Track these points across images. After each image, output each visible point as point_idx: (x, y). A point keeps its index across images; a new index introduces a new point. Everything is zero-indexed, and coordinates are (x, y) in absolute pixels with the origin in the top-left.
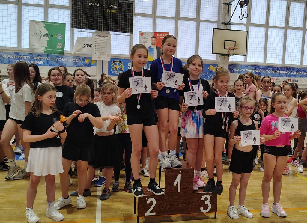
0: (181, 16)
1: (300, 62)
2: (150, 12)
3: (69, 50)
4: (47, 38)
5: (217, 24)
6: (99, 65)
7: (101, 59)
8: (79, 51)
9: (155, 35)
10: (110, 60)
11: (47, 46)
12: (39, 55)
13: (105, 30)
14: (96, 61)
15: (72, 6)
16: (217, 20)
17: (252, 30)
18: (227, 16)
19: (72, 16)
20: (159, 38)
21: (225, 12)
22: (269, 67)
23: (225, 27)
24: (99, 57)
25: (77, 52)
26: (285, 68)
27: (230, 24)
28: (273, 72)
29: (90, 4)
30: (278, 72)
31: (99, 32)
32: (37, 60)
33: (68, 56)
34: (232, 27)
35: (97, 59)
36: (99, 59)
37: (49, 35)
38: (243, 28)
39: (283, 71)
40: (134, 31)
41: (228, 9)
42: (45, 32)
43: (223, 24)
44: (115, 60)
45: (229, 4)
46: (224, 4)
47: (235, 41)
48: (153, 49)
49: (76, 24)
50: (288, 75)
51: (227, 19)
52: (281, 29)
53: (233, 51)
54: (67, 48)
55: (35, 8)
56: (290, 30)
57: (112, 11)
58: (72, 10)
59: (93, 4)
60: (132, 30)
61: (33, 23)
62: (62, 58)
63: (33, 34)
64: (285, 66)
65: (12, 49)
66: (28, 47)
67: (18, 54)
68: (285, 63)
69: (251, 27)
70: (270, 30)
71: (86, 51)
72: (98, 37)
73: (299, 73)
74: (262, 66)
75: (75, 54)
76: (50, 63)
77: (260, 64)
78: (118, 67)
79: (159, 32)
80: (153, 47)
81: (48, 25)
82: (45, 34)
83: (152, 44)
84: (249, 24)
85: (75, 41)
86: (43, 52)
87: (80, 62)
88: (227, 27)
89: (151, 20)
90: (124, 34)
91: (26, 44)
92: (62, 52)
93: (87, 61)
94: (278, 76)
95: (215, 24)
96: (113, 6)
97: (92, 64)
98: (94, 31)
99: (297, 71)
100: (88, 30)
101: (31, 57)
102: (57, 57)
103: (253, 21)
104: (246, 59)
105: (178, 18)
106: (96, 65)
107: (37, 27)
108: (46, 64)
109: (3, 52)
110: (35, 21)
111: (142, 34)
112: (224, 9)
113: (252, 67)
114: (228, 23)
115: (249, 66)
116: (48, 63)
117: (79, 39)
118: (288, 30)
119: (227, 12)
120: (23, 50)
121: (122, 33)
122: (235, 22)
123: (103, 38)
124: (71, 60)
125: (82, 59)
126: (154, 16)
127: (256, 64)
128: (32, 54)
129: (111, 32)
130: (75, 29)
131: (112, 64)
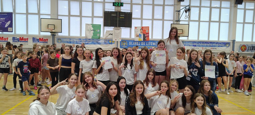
0: (154, 18)
1: (218, 39)
2: (140, 17)
3: (102, 36)
4: (93, 32)
5: (173, 21)
6: (116, 43)
7: (117, 41)
8: (107, 37)
9: (142, 28)
10: (121, 41)
11: (93, 35)
12: (89, 39)
13: (119, 27)
14: (114, 41)
15: (104, 17)
16: (173, 19)
17: (191, 23)
18: (178, 17)
19: (104, 21)
20: (144, 29)
21: (177, 15)
22: (200, 42)
23: (177, 23)
24: (116, 40)
25: (106, 37)
26: (209, 42)
27: (180, 21)
28: (203, 44)
29: (112, 15)
30: (205, 44)
31: (116, 28)
32: (88, 42)
33: (102, 40)
34: (181, 23)
35: (115, 41)
36: (116, 41)
37: (93, 30)
38: (187, 23)
39: (208, 44)
40: (132, 26)
41: (179, 14)
42: (92, 29)
43: (176, 21)
44: (123, 41)
45: (179, 11)
46: (176, 11)
47: (182, 30)
48: (141, 35)
49: (106, 24)
50: (211, 46)
51: (178, 19)
52: (207, 22)
53: (181, 35)
54: (101, 36)
55: (88, 18)
56: (212, 23)
57: (122, 18)
58: (104, 18)
59: (114, 15)
60: (131, 26)
61: (87, 25)
62: (99, 40)
63: (87, 30)
64: (210, 41)
65: (78, 37)
66: (85, 36)
67: (80, 39)
68: (210, 40)
69: (191, 22)
70: (201, 23)
71: (110, 37)
72: (115, 30)
73: (218, 45)
74: (197, 41)
75: (105, 38)
76: (94, 43)
77: (195, 41)
78: (125, 44)
79: (144, 26)
80: (141, 34)
81: (93, 26)
82: (92, 30)
83: (141, 33)
84: (190, 20)
85: (105, 33)
86: (91, 38)
87: (107, 42)
88: (178, 23)
89: (140, 21)
90: (128, 28)
91: (84, 35)
92: (99, 38)
93: (110, 42)
94: (205, 47)
95: (172, 21)
96: (122, 15)
97: (113, 43)
98: (113, 27)
99: (216, 44)
100: (111, 27)
101: (86, 40)
102: (97, 40)
103: (191, 19)
104: (188, 38)
105: (153, 19)
106: (114, 43)
107: (89, 27)
108: (92, 43)
109: (74, 39)
110: (88, 24)
111: (136, 28)
112: (176, 14)
113: (191, 42)
114: (179, 21)
115: (190, 42)
116: (93, 43)
117: (107, 31)
118: (211, 23)
119: (178, 15)
120: (82, 37)
121: (127, 28)
122: (182, 20)
123: (118, 30)
124: (103, 41)
125: (108, 41)
126: (142, 19)
127: (194, 41)
128: (86, 39)
129: (121, 28)
130: (105, 27)
131: (122, 43)
